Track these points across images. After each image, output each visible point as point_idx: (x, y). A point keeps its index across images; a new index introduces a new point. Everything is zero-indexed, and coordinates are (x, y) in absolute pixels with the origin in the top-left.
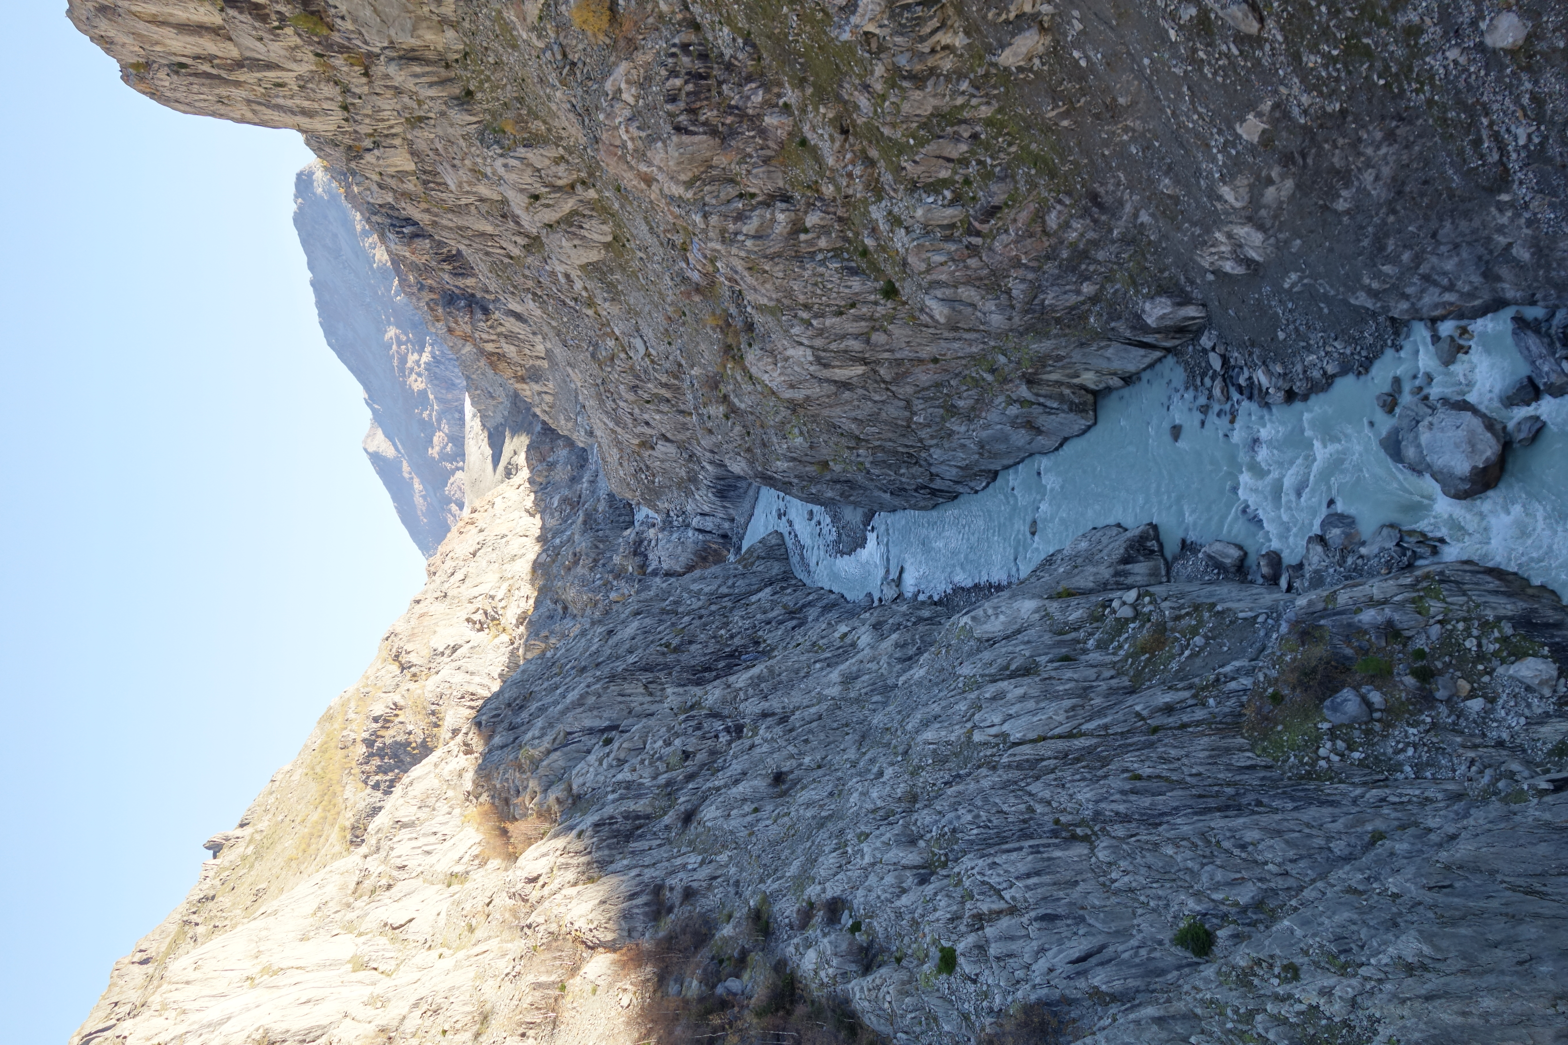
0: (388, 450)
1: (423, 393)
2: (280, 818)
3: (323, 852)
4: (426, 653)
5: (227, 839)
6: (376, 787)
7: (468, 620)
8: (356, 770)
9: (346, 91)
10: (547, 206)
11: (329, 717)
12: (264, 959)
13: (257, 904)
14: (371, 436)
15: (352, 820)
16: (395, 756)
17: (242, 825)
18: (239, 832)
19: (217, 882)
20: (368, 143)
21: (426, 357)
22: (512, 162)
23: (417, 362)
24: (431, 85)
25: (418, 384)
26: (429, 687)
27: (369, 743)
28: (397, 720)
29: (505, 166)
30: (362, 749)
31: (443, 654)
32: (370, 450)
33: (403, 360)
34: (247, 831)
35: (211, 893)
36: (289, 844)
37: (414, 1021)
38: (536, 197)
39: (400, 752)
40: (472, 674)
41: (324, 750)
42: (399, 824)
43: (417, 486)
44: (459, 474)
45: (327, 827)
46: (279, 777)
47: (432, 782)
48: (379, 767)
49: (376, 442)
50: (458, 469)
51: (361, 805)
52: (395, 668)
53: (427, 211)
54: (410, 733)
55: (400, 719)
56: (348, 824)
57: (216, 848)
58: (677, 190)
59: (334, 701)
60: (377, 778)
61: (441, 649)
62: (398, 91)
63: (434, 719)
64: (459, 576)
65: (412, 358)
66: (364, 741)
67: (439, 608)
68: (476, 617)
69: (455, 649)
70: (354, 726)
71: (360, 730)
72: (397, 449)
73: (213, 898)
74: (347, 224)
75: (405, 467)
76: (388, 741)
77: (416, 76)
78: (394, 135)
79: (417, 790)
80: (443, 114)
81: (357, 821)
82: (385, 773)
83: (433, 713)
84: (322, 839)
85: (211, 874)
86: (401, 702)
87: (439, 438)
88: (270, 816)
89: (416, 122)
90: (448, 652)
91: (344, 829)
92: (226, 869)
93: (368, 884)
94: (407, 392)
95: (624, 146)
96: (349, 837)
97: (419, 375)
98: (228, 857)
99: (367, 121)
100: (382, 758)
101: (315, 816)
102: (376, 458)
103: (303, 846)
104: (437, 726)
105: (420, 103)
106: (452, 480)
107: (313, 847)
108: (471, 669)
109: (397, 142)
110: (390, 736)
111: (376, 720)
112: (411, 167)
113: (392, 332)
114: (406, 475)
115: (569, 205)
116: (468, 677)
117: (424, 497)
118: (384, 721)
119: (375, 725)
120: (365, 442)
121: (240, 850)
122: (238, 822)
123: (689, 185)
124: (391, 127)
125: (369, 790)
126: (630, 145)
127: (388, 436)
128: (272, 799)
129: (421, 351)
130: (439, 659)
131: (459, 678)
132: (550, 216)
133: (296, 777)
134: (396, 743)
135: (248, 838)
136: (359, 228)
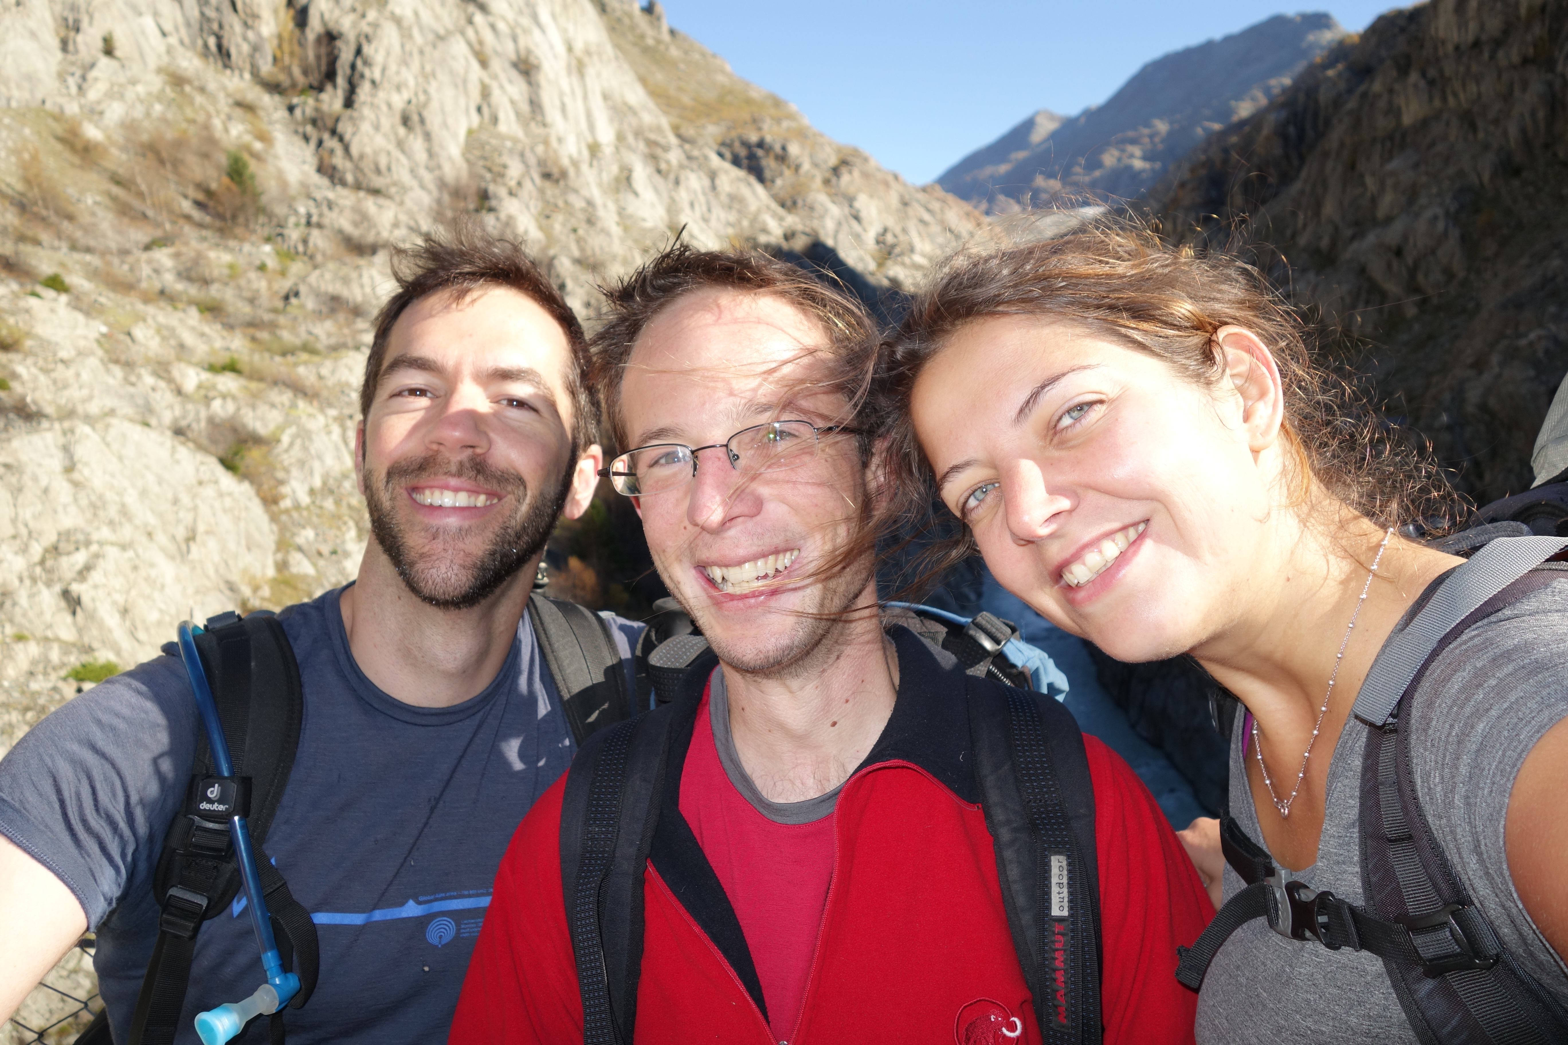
0: (1039, 136)
1: (1099, 165)
2: (681, 66)
4: (852, 190)
7: (885, 229)
8: (734, 134)
9: (1498, 43)
10: (1389, 266)
11: (777, 103)
12: (586, 60)
14: (1052, 117)
17: (672, 32)
18: (665, 28)
20: (1432, 72)
21: (1138, 164)
22: (1441, 226)
23: (1132, 156)
24: (1523, 131)
25: (1110, 159)
26: (820, 198)
27: (761, 144)
28: (785, 169)
29: (1435, 218)
30: (754, 138)
31: (852, 207)
32: (1037, 119)
33: (1134, 141)
34: (666, 37)
35: (608, 9)
36: (659, 78)
37: (578, 203)
38: (1399, 252)
40: (835, 237)
41: (749, 101)
42: (713, 176)
43: (1004, 168)
44: (1019, 209)
45: (677, 111)
46: (719, 62)
47: (753, 206)
48: (739, 154)
49: (1045, 123)
50: (1025, 207)
52: (833, 161)
53: (1342, 145)
54: (773, 181)
55: (786, 172)
56: (685, 131)
57: (649, 10)
58: (1473, 396)
59: (793, 107)
60: (730, 155)
61: (855, 205)
62: (1507, 97)
63: (789, 203)
64: (927, 217)
65: (1137, 151)
66: (762, 138)
67: (894, 199)
68: (889, 237)
69: (857, 218)
70: (774, 128)
71: (771, 133)
72: (1040, 144)
73: (606, 11)
74: (1277, 70)
75: (1022, 154)
76: (763, 162)
77: (1533, 114)
78: (1444, 99)
79: (745, 191)
80: (1486, 147)
83: (795, 203)
86: (802, 172)
87: (1055, 185)
88: (683, 56)
89: (1469, 120)
90: (854, 211)
92: (632, 21)
93: (659, 152)
94: (1101, 150)
95: (1519, 336)
97: (1119, 160)
98: (642, 21)
99: (1462, 69)
101: (686, 100)
102: (1028, 125)
105: (1496, 122)
106: (1012, 202)
109: (1437, 103)
111: (784, 148)
112: (1407, 120)
113: (1162, 127)
114: (1014, 156)
115: (1392, 288)
117: (991, 176)
118: (783, 158)
119: (778, 147)
120: (1045, 112)
121: (650, 32)
123: (1483, 407)
124: (1455, 95)
126: (1523, 342)
127: (1053, 134)
128: (698, 56)
129: (1145, 158)
130: (847, 203)
132: (1377, 270)
133: (720, 77)
135: (660, 38)
136: (1273, 82)
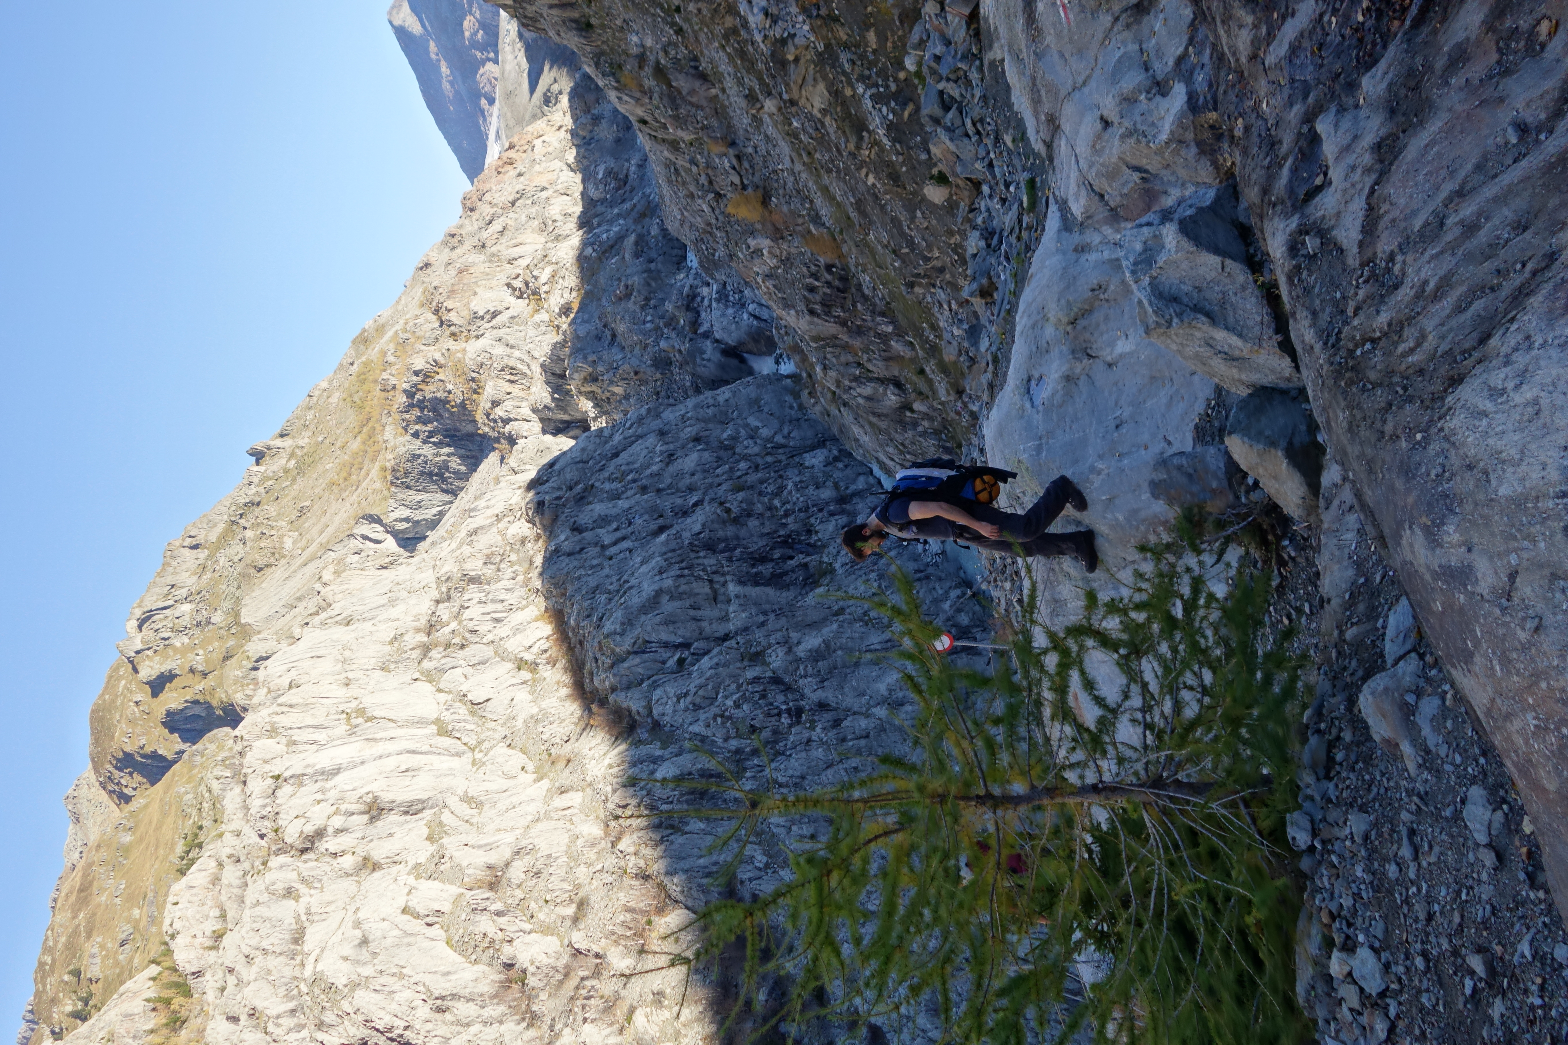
0: (414, 26)
2: (320, 439)
3: (364, 484)
4: (466, 314)
5: (269, 448)
6: (416, 435)
7: (508, 285)
8: (396, 418)
11: (363, 340)
13: (301, 521)
14: (396, 7)
15: (393, 463)
16: (434, 410)
17: (282, 436)
18: (279, 443)
19: (261, 489)
26: (469, 351)
27: (410, 394)
28: (437, 377)
30: (402, 397)
31: (482, 318)
32: (397, 23)
34: (287, 443)
35: (257, 499)
36: (329, 466)
39: (440, 407)
40: (512, 347)
43: (445, 69)
44: (489, 66)
45: (367, 462)
46: (317, 393)
48: (419, 417)
49: (402, 15)
50: (489, 60)
51: (402, 450)
52: (434, 322)
54: (450, 392)
55: (441, 376)
56: (389, 465)
57: (259, 456)
60: (417, 427)
61: (481, 313)
63: (474, 386)
64: (497, 226)
66: (405, 391)
67: (477, 258)
68: (517, 284)
69: (495, 315)
70: (393, 370)
71: (400, 377)
72: (423, 26)
73: (258, 504)
75: (432, 45)
76: (429, 396)
81: (398, 464)
82: (425, 424)
83: (473, 380)
84: (363, 472)
85: (256, 480)
86: (442, 361)
87: (469, 22)
88: (308, 433)
90: (487, 317)
91: (384, 469)
92: (270, 479)
96: (389, 478)
98: (270, 467)
100: (422, 409)
101: (355, 445)
102: (401, 33)
103: (345, 474)
104: (476, 392)
106: (481, 71)
107: (354, 477)
108: (511, 342)
110: (430, 391)
111: (416, 373)
114: (433, 56)
116: (508, 350)
117: (452, 83)
118: (426, 376)
119: (415, 378)
120: (390, 13)
121: (281, 461)
122: (278, 431)
125: (408, 437)
127: (414, 10)
128: (310, 416)
130: (479, 323)
131: (499, 350)
133: (334, 400)
134: (436, 398)
135: (289, 451)
